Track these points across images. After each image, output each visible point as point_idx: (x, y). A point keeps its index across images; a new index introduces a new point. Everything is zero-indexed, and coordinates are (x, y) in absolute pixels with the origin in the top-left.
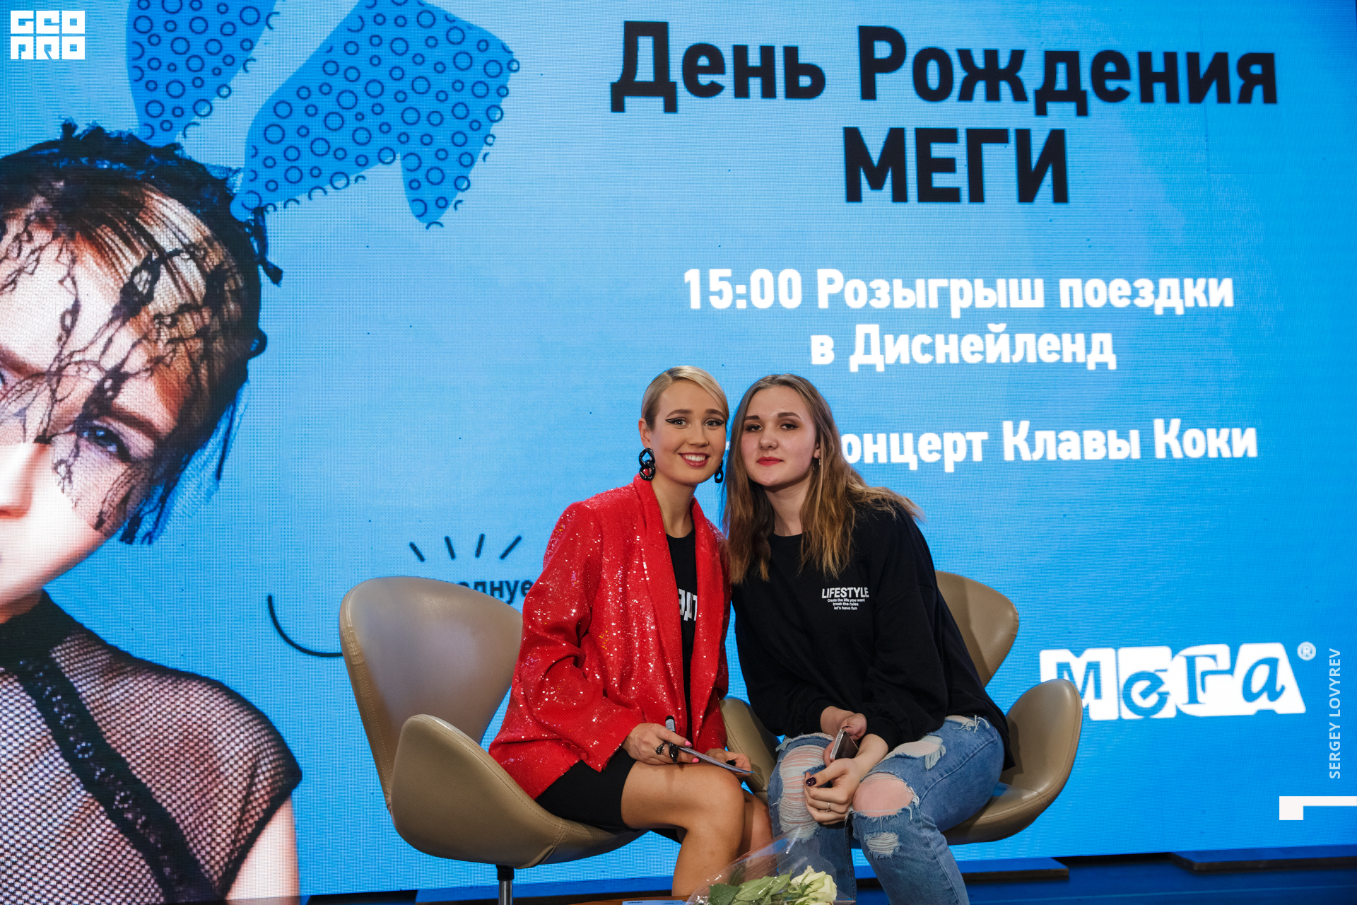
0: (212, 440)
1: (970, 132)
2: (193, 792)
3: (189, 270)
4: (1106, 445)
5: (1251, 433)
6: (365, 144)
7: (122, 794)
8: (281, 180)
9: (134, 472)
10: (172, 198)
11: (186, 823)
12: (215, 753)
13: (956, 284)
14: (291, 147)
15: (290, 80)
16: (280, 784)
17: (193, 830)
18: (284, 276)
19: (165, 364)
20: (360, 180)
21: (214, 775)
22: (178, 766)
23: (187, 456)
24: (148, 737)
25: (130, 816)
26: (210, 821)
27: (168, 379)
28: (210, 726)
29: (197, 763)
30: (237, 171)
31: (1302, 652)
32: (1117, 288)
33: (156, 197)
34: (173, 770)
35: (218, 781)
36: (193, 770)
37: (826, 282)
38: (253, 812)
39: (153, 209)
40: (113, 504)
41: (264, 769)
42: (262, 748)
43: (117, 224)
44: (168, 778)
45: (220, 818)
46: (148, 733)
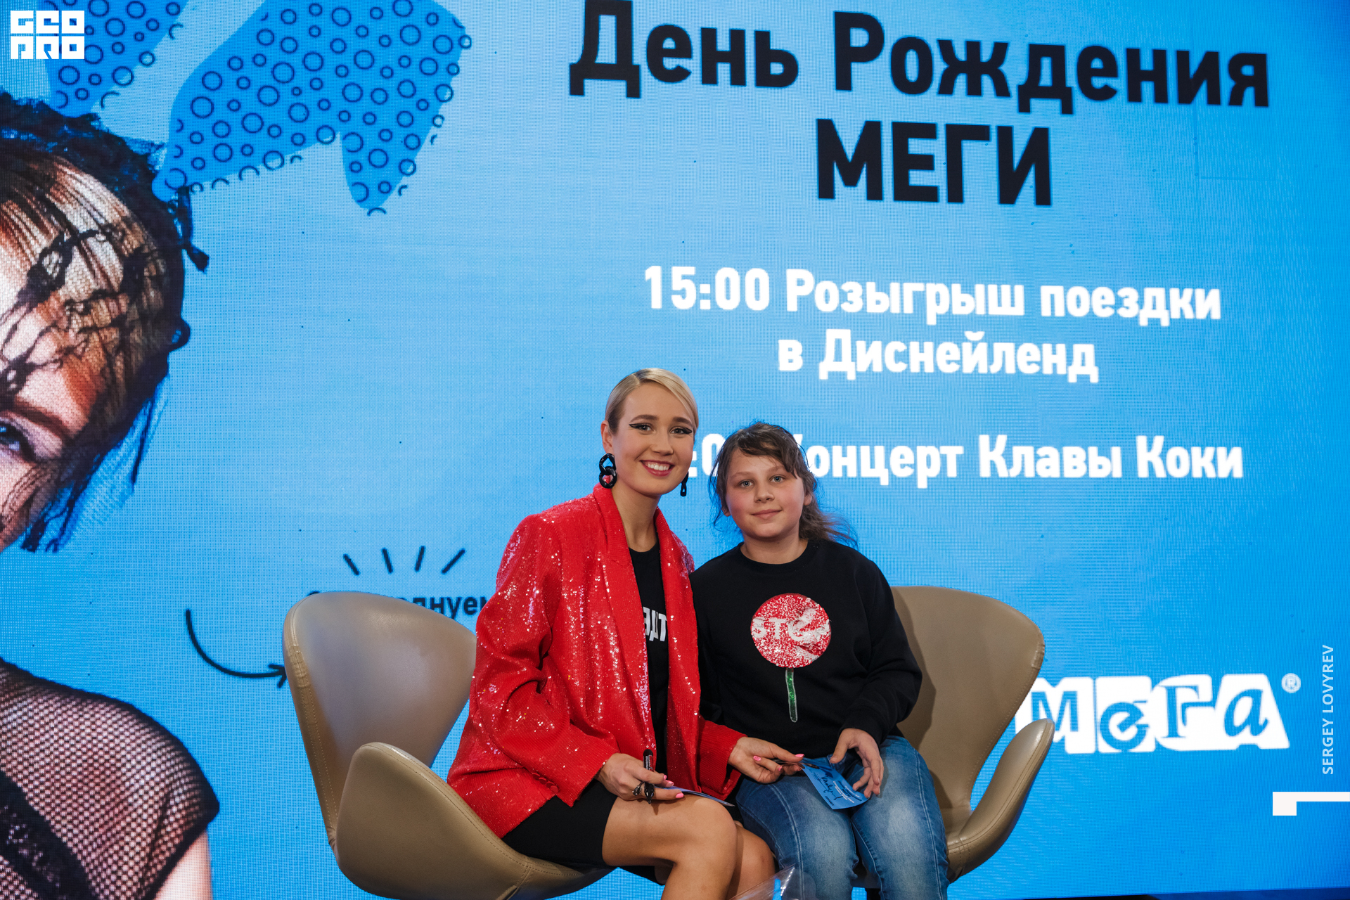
0: (127, 440)
1: (950, 128)
2: (97, 825)
3: (105, 254)
4: (1087, 462)
5: (1237, 452)
6: (302, 121)
7: (17, 828)
8: (208, 157)
9: (39, 472)
10: (87, 173)
11: (89, 859)
12: (123, 783)
13: (932, 289)
14: (220, 122)
15: (221, 49)
16: (195, 816)
17: (96, 868)
18: (211, 262)
19: (75, 355)
20: (296, 160)
21: (121, 807)
22: (81, 797)
23: (98, 456)
24: (48, 764)
25: (25, 852)
26: (115, 857)
27: (79, 372)
28: (118, 752)
29: (103, 793)
30: (160, 146)
31: (1286, 684)
32: (1100, 296)
33: (69, 172)
34: (76, 801)
35: (126, 813)
36: (98, 801)
37: (795, 283)
38: (164, 848)
39: (66, 186)
40: (15, 508)
41: (177, 800)
42: (175, 776)
43: (26, 202)
44: (69, 810)
45: (127, 854)
46: (48, 760)
